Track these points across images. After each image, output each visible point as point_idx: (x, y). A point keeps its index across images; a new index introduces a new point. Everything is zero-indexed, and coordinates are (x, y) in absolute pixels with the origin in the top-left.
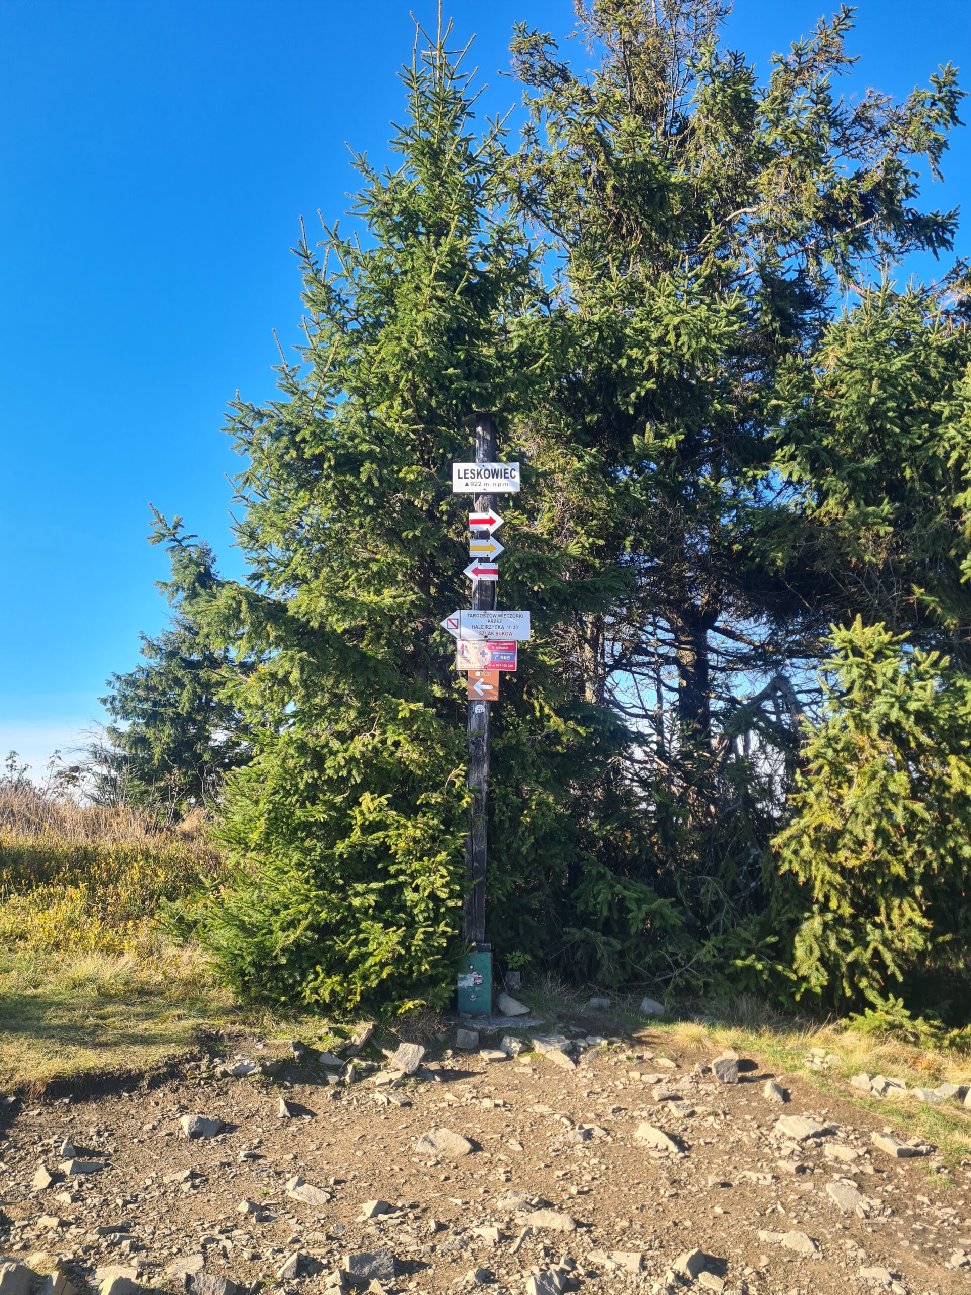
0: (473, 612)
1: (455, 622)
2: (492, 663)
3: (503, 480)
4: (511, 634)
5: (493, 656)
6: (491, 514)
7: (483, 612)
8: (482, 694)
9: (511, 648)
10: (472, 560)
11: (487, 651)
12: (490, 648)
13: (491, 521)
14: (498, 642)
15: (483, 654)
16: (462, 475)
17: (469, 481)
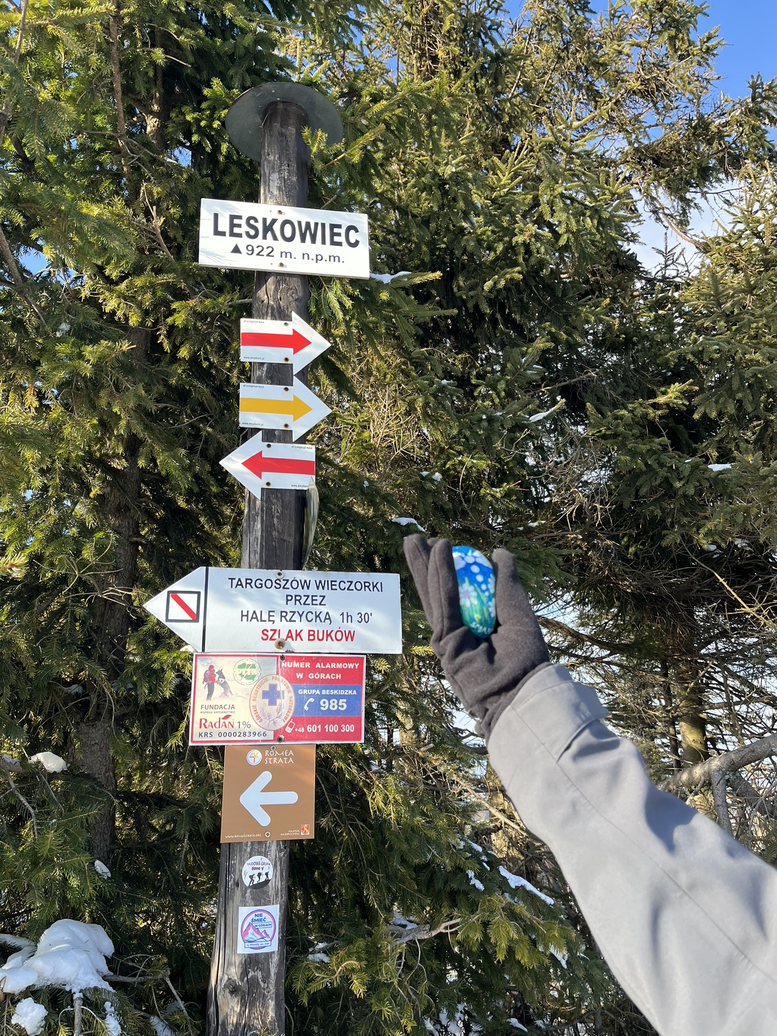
0: (243, 573)
1: (191, 601)
2: (297, 720)
3: (328, 250)
4: (350, 636)
5: (300, 701)
6: (298, 325)
7: (272, 574)
8: (264, 820)
9: (349, 678)
10: (245, 434)
11: (283, 685)
12: (290, 676)
13: (297, 342)
14: (313, 660)
15: (271, 695)
16: (224, 226)
17: (243, 242)
